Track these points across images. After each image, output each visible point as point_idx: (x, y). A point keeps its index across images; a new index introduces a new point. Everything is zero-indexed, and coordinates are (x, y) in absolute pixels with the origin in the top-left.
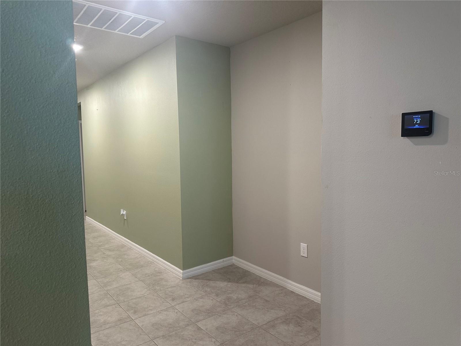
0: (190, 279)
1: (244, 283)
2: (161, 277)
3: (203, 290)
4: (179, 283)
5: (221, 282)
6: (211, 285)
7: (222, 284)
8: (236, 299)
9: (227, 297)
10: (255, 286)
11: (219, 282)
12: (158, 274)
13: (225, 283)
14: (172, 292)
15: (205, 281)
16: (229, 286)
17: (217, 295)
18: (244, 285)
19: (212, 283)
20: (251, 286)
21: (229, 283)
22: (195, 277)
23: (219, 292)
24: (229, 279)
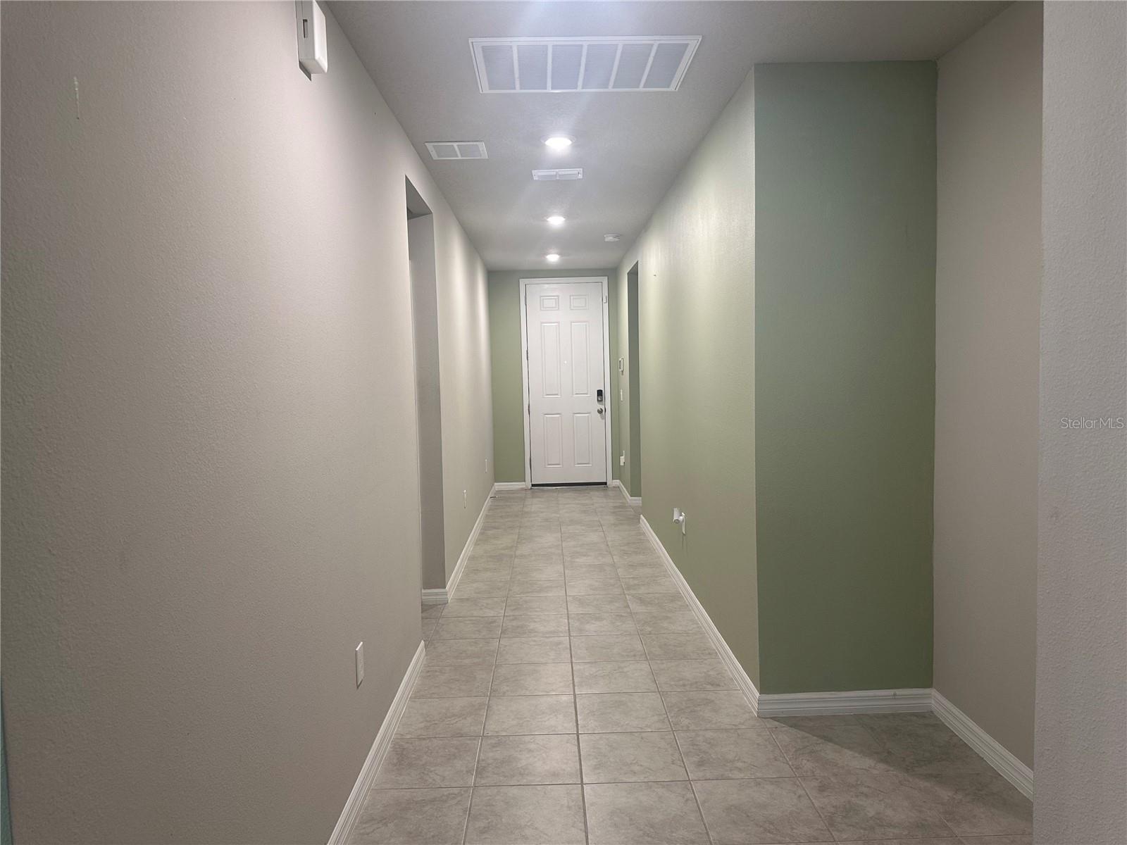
0: (778, 721)
1: (928, 777)
2: (709, 697)
3: (790, 763)
4: (743, 724)
5: (857, 755)
6: (823, 754)
7: (857, 762)
8: (871, 818)
9: (849, 802)
10: (959, 796)
11: (851, 753)
12: (709, 687)
13: (868, 762)
14: (710, 743)
15: (815, 738)
16: (875, 772)
17: (822, 789)
18: (923, 784)
19: (829, 751)
20: (945, 794)
21: (882, 766)
22: (794, 722)
23: (835, 781)
24: (889, 752)
